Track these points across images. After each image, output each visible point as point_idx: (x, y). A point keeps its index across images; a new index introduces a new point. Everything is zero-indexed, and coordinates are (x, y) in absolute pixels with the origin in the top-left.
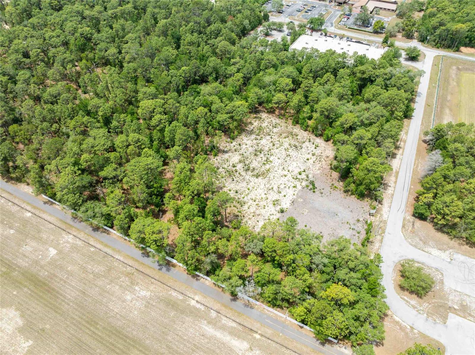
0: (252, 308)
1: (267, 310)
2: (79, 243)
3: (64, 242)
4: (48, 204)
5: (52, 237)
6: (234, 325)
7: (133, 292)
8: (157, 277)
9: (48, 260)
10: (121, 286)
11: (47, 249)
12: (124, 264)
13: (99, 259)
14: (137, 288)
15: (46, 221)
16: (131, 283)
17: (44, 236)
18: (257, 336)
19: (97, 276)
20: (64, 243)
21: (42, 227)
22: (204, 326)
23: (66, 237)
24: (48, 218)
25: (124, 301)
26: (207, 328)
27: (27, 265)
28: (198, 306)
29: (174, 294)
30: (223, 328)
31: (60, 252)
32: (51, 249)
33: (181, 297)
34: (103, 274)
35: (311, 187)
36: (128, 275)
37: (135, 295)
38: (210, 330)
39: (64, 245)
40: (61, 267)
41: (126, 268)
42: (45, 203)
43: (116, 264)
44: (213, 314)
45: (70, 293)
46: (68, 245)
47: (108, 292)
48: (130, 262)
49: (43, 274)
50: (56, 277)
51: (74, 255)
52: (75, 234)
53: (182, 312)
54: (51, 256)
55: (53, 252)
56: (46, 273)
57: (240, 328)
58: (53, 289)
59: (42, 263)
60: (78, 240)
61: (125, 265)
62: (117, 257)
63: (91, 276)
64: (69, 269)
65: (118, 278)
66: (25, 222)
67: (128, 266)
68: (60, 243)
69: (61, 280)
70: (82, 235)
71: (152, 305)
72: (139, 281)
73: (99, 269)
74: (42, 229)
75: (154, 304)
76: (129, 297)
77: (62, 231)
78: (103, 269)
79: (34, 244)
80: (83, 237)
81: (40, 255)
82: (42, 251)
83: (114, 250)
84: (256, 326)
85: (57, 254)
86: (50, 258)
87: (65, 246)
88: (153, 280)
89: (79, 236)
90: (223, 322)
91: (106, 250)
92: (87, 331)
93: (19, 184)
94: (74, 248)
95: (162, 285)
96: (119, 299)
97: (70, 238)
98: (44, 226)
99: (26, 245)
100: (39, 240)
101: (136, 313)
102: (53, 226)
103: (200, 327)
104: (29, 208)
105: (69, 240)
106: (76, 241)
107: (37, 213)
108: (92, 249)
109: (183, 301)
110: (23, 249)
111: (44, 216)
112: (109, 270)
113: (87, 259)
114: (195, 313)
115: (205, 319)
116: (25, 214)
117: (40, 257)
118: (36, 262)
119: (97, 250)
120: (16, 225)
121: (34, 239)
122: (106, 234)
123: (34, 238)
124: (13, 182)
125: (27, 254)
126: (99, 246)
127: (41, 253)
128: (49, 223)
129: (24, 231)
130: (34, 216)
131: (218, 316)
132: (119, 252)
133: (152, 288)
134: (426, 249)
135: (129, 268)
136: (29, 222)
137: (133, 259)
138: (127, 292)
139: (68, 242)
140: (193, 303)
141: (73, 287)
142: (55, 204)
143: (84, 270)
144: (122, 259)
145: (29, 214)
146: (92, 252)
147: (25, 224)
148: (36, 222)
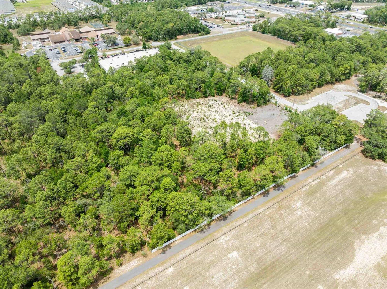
0: (323, 162)
1: (327, 157)
2: (234, 232)
4: (167, 250)
5: (216, 253)
6: (332, 172)
7: (296, 209)
8: (288, 194)
9: (241, 261)
10: (289, 215)
11: (229, 259)
13: (258, 222)
14: (293, 207)
15: (190, 254)
16: (288, 208)
17: (210, 258)
18: (341, 166)
19: (274, 227)
20: (228, 243)
21: (197, 260)
22: (331, 183)
23: (221, 241)
24: (187, 252)
25: (301, 217)
26: (332, 183)
27: (237, 281)
28: (316, 181)
29: (304, 189)
30: (333, 177)
31: (237, 248)
32: (230, 256)
33: (307, 187)
34: (274, 223)
35: (247, 114)
36: (280, 208)
37: (298, 209)
38: (333, 182)
39: (230, 244)
40: (254, 251)
41: (273, 208)
42: (164, 252)
44: (323, 177)
45: (283, 250)
46: (232, 241)
47: (291, 224)
48: (270, 204)
49: (254, 268)
50: (262, 257)
51: (245, 239)
52: (221, 234)
53: (319, 189)
54: (238, 257)
55: (234, 254)
56: (254, 265)
57: (335, 170)
58: (273, 263)
59: (242, 265)
61: (271, 208)
62: (261, 211)
63: (272, 231)
64: (258, 245)
65: (281, 215)
66: (180, 274)
67: (273, 207)
69: (266, 254)
70: (226, 229)
72: (288, 203)
73: (268, 224)
74: (199, 260)
75: (309, 201)
76: (299, 213)
77: (212, 243)
78: (269, 222)
79: (215, 270)
80: (228, 228)
81: (231, 267)
82: (228, 264)
83: (252, 211)
84: (335, 165)
85: (238, 252)
86: (240, 259)
87: (232, 243)
88: (290, 196)
89: (226, 231)
90: (329, 175)
91: (250, 216)
92: (317, 246)
93: (111, 275)
94: (237, 237)
95: (296, 193)
96: (298, 219)
97: (224, 239)
98: (196, 258)
99: (213, 277)
100: (213, 264)
101: (312, 213)
102: (202, 250)
103: (331, 185)
104: (160, 269)
105: (226, 239)
106: (230, 234)
107: (172, 261)
108: (246, 224)
109: (311, 187)
110: (216, 281)
111: (181, 256)
112: (271, 218)
113: (255, 230)
114: (321, 184)
115: (326, 181)
116: (167, 272)
117: (234, 267)
118: (238, 272)
119: (248, 221)
120: (178, 284)
121: (209, 268)
122: (233, 213)
123: (207, 269)
124: (102, 281)
125: (225, 278)
126: (245, 219)
127: (230, 265)
128: (195, 253)
129: (192, 277)
130: (176, 265)
131: (325, 176)
132: (256, 209)
133: (296, 199)
134: (306, 103)
136: (182, 270)
137: (267, 202)
138: (295, 213)
139: (229, 240)
140: (314, 183)
141: (276, 247)
142: (171, 243)
143: (264, 234)
144: (263, 209)
145: (171, 269)
146: (249, 225)
147: (183, 275)
148: (187, 264)
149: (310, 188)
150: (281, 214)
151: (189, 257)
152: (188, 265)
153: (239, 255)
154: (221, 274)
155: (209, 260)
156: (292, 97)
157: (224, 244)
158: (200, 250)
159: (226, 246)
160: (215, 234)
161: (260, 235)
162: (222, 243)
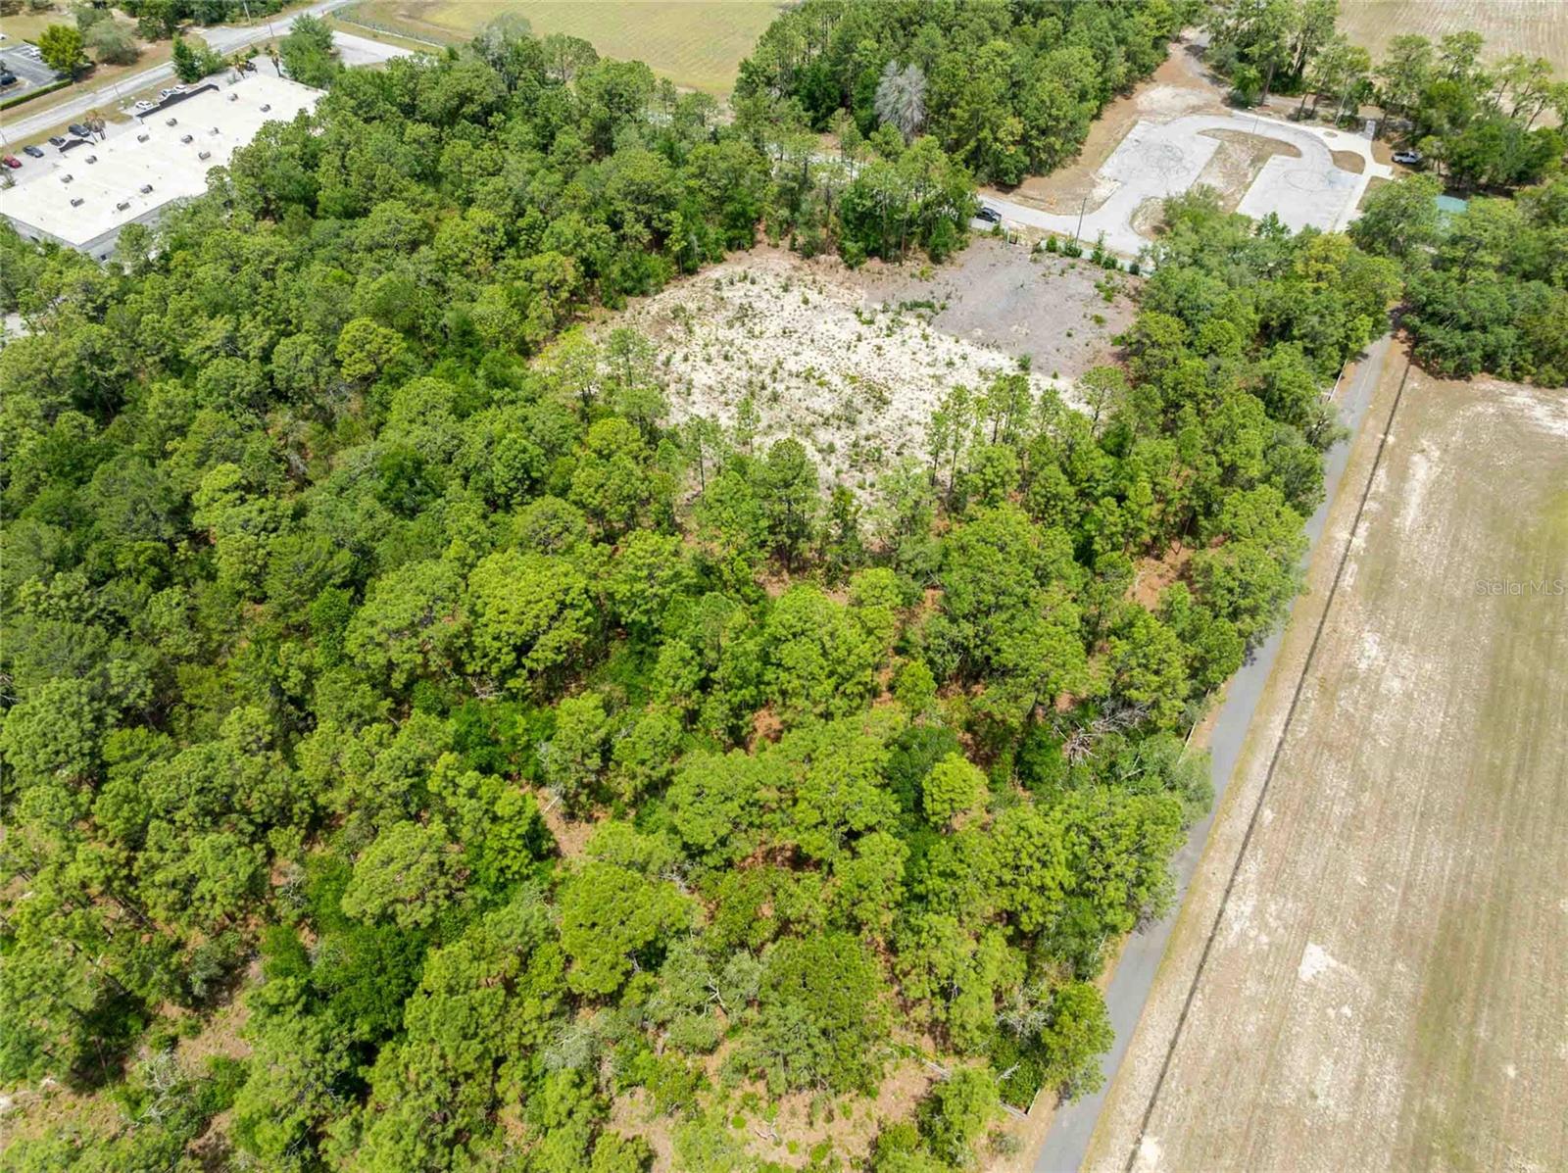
2: (1252, 868)
3: (1264, 926)
5: (1252, 987)
6: (1381, 473)
7: (1377, 674)
9: (1354, 973)
10: (1371, 708)
11: (1311, 988)
12: (1298, 709)
13: (1299, 785)
14: (1363, 666)
15: (1173, 1045)
16: (1350, 681)
17: (1251, 1024)
18: (1392, 440)
19: (1360, 780)
20: (1267, 925)
21: (1212, 1053)
22: (1408, 523)
23: (1237, 927)
25: (1410, 696)
26: (1409, 519)
27: (1391, 1063)
28: (1363, 529)
29: (1348, 581)
30: (1397, 492)
31: (1308, 930)
32: (1306, 972)
33: (1352, 567)
34: (1349, 764)
36: (1327, 691)
37: (1383, 669)
38: (1411, 515)
39: (1273, 923)
40: (1363, 910)
41: (1307, 700)
42: (1067, 1091)
43: (1302, 731)
44: (1371, 505)
45: (1438, 861)
46: (1273, 908)
47: (1400, 741)
49: (1406, 979)
50: (1400, 923)
51: (1306, 873)
52: (1215, 898)
53: (1390, 561)
54: (1333, 963)
55: (1316, 961)
56: (1400, 966)
57: (1384, 464)
58: (1446, 926)
59: (1367, 992)
60: (1239, 879)
61: (1299, 703)
62: (1279, 734)
63: (1366, 798)
64: (1362, 880)
66: (1196, 1150)
67: (1303, 697)
68: (1270, 945)
69: (1405, 901)
70: (1217, 869)
71: (1396, 626)
72: (1339, 661)
73: (1334, 780)
74: (1220, 1051)
75: (1392, 622)
76: (1396, 685)
77: (1213, 952)
78: (1332, 766)
79: (1299, 1059)
80: (1222, 861)
81: (1339, 1016)
82: (1322, 1010)
83: (1250, 748)
85: (1321, 941)
86: (1344, 967)
87: (1278, 917)
88: (1326, 630)
89: (1223, 878)
90: (1383, 489)
92: (1522, 788)
94: (1275, 881)
95: (1334, 607)
96: (1406, 709)
97: (1241, 909)
98: (1202, 1047)
99: (1314, 1097)
100: (1275, 1041)
101: (1428, 666)
102: (1197, 1002)
103: (1413, 530)
105: (1247, 910)
106: (1246, 883)
107: (1131, 1113)
108: (1267, 815)
109: (1360, 561)
110: (1332, 1103)
112: (1329, 746)
113: (1312, 825)
114: (1384, 538)
115: (1390, 519)
118: (1372, 1020)
119: (1267, 798)
121: (1278, 1065)
123: (1272, 1070)
125: (1351, 1076)
126: (1250, 795)
127: (1331, 1012)
128: (1185, 1027)
129: (1247, 1138)
130: (1153, 1120)
131: (1373, 498)
132: (1255, 732)
133: (1348, 630)
135: (1307, 693)
136: (1191, 1129)
137: (1272, 682)
138: (1383, 691)
139: (1259, 912)
140: (1359, 542)
141: (1416, 855)
143: (1352, 826)
144: (1278, 720)
145: (1152, 1151)
146: (1280, 812)
147: (1210, 1150)
148: (1188, 1091)
149: (1361, 566)
150: (1349, 718)
151: (1175, 1060)
152: (1195, 1097)
153: (1333, 954)
154: (1329, 1062)
155: (1250, 1029)
156: (1030, 186)
157: (1252, 933)
158: (1192, 1008)
159: (1264, 939)
160: (1194, 907)
161: (1341, 836)
162: (1243, 934)
